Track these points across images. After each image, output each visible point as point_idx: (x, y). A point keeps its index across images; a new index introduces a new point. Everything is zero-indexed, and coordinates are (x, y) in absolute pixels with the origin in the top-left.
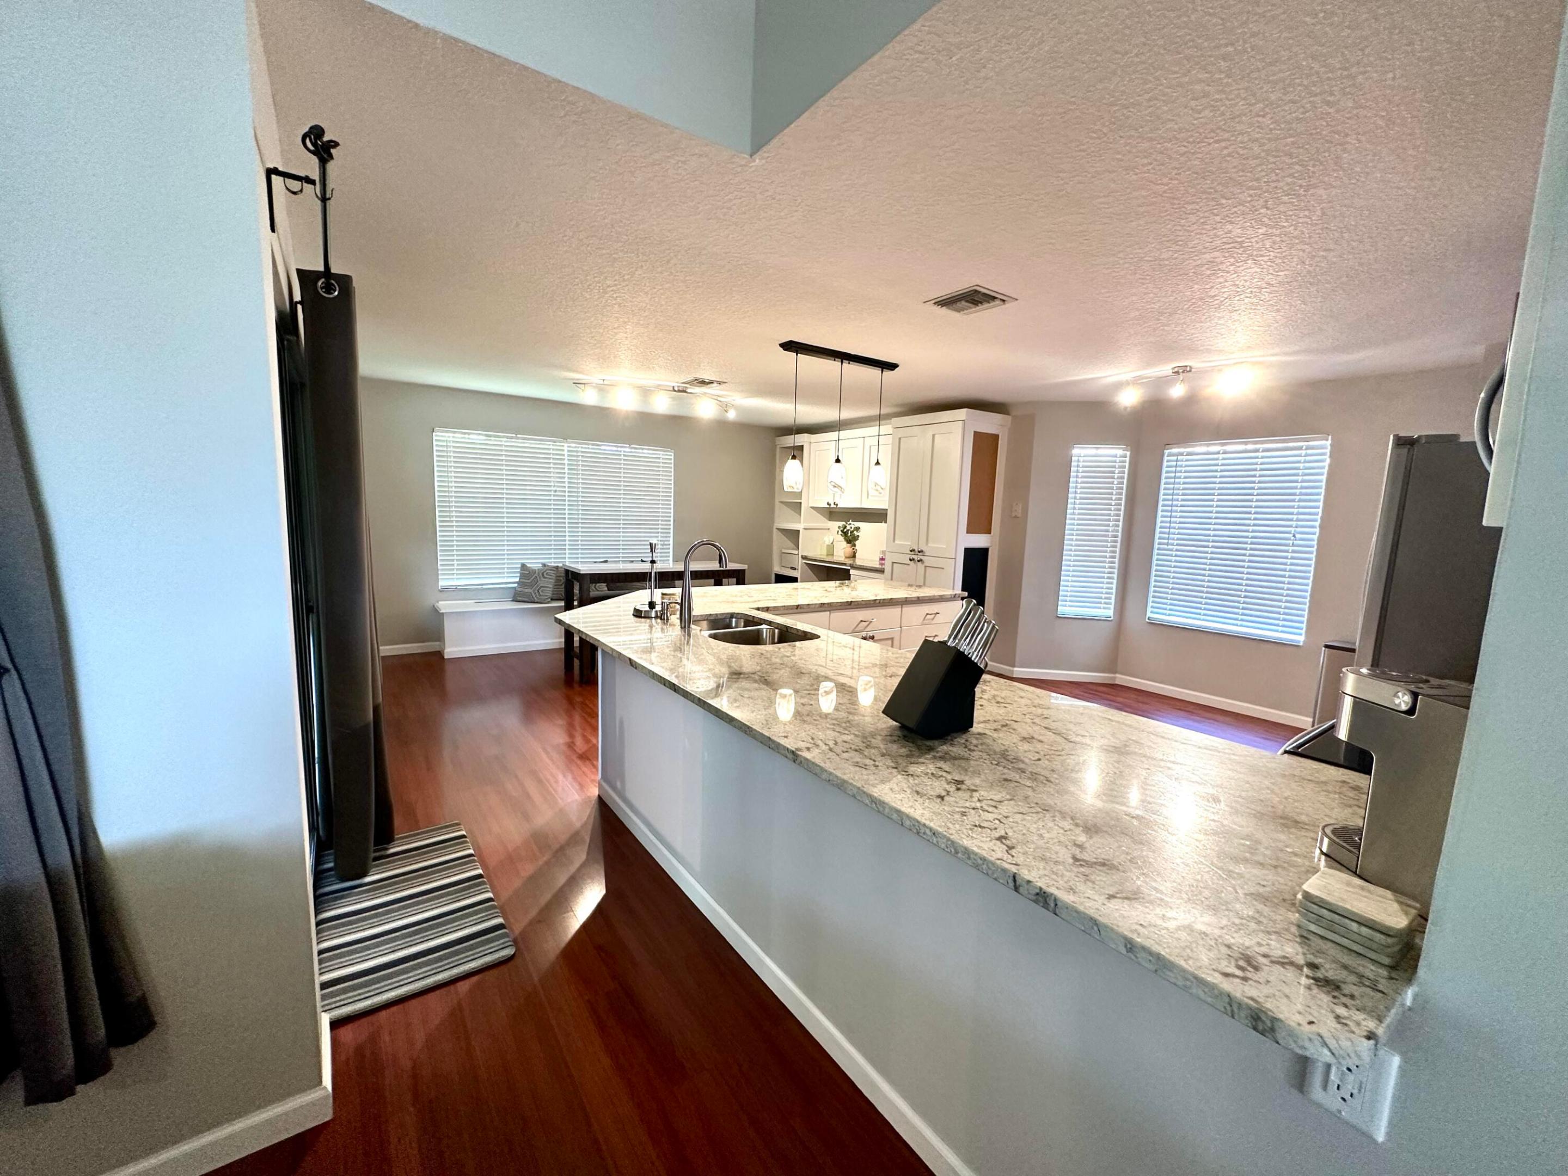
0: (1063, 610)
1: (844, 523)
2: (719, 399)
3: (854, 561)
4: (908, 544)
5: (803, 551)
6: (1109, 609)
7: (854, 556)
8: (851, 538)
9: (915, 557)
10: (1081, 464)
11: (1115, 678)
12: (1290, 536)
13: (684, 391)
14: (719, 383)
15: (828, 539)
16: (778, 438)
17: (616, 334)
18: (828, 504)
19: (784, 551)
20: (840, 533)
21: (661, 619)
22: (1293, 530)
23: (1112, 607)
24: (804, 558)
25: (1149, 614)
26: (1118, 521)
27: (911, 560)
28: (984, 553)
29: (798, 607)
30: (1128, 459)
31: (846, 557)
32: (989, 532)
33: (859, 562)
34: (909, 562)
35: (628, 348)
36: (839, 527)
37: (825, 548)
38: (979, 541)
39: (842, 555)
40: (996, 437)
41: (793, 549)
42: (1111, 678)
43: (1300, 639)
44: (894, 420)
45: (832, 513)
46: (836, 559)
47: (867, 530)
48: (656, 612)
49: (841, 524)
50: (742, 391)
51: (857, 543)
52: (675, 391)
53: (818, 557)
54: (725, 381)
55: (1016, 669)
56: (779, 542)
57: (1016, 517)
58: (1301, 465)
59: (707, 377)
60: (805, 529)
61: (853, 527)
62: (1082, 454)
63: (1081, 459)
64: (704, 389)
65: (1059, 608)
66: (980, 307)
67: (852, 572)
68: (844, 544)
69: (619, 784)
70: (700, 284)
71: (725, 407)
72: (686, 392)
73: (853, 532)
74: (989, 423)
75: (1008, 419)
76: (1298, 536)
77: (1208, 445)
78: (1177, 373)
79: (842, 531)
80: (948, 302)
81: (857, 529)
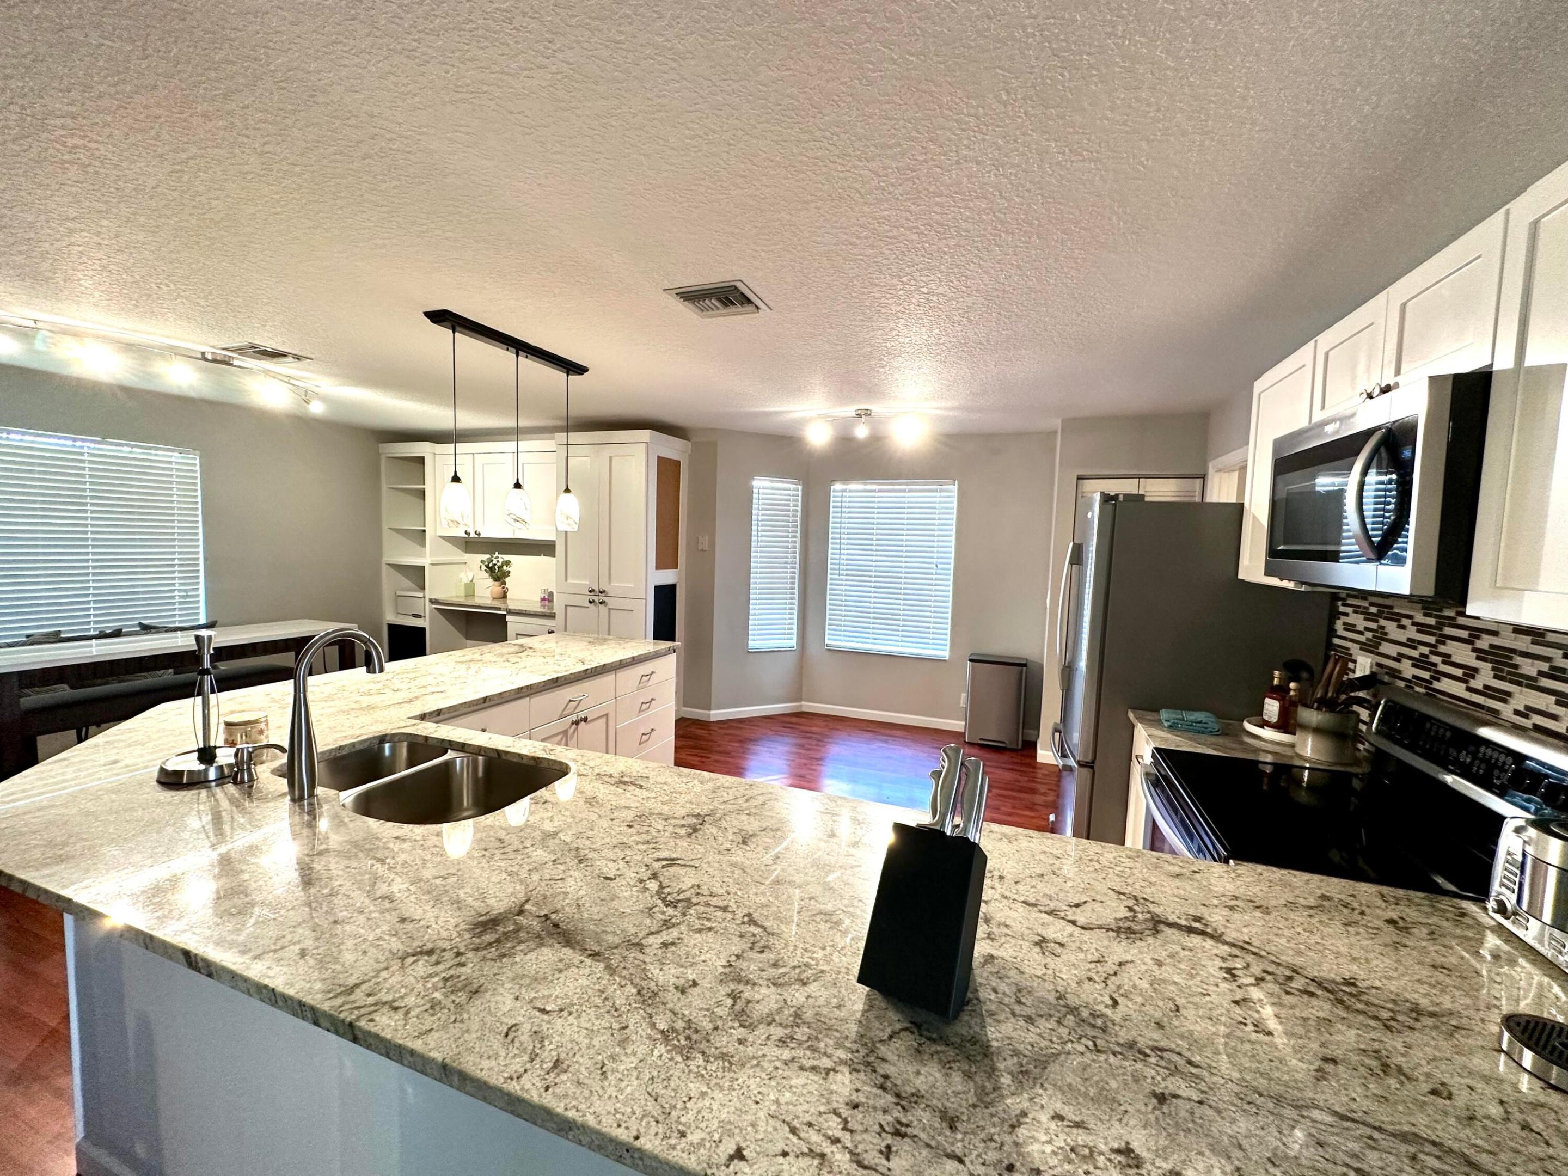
0: (754, 643)
1: (488, 556)
2: (292, 381)
3: (505, 603)
4: (586, 583)
5: (431, 593)
6: (791, 639)
7: (504, 596)
8: (498, 574)
9: (596, 599)
10: (761, 496)
11: (801, 706)
12: (934, 566)
13: (227, 363)
14: (298, 358)
15: (465, 577)
16: (381, 445)
17: (72, 231)
18: (466, 532)
19: (400, 593)
20: (484, 568)
21: (235, 783)
22: (934, 560)
23: (795, 637)
24: (433, 601)
25: (827, 642)
26: (795, 552)
27: (590, 602)
28: (672, 589)
29: (485, 699)
30: (800, 493)
31: (494, 599)
32: (675, 566)
33: (512, 605)
34: (588, 604)
35: (104, 268)
36: (482, 562)
37: (463, 588)
38: (667, 577)
39: (488, 594)
40: (677, 463)
41: (416, 591)
42: (798, 707)
43: (945, 654)
44: (557, 435)
45: (471, 544)
46: (478, 601)
47: (519, 564)
48: (221, 768)
49: (485, 557)
50: (337, 376)
51: (507, 580)
52: (206, 360)
53: (456, 600)
54: (309, 356)
55: (712, 712)
56: (390, 583)
57: (702, 550)
58: (937, 505)
59: (271, 344)
60: (432, 564)
61: (501, 560)
62: (761, 485)
63: (761, 491)
64: (267, 364)
65: (750, 643)
66: (732, 309)
67: (508, 618)
68: (490, 582)
69: (140, 1150)
70: (297, 169)
71: (307, 397)
72: (231, 365)
73: (502, 566)
74: (672, 448)
75: (689, 444)
76: (939, 566)
77: (865, 484)
78: (859, 415)
79: (487, 566)
80: (693, 296)
81: (508, 563)
